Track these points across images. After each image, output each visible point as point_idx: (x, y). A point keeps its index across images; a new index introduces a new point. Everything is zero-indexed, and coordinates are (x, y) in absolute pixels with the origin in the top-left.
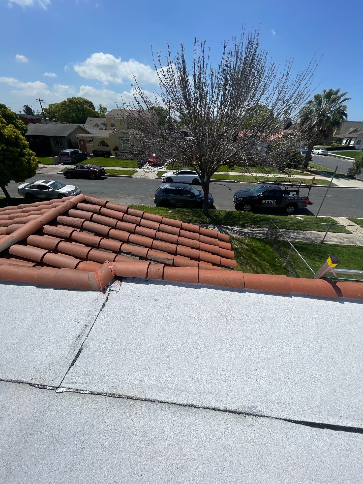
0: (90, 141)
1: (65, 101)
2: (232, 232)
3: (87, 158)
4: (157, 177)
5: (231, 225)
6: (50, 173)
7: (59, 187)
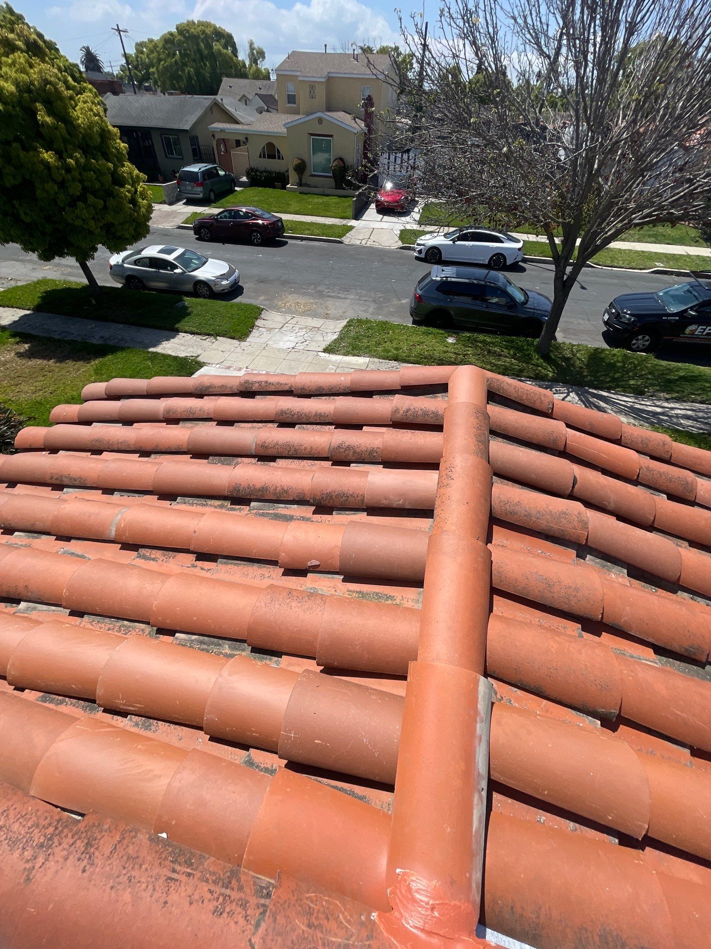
0: (238, 143)
1: (171, 34)
2: (615, 410)
3: (236, 188)
4: (400, 244)
5: (608, 389)
6: (161, 226)
7: (195, 264)
